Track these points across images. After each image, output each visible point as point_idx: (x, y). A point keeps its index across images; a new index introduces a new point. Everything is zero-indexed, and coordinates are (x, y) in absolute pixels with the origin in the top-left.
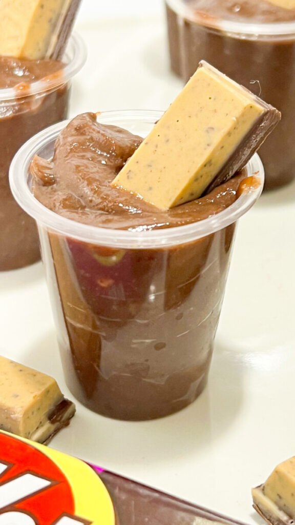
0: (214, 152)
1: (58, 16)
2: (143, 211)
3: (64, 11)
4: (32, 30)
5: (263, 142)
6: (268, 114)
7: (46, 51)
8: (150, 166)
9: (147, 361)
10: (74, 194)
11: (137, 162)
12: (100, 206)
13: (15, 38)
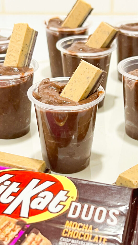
0: (90, 84)
1: (28, 53)
2: (71, 102)
4: (20, 58)
5: (102, 82)
6: (104, 73)
7: (25, 65)
8: (71, 90)
9: (74, 151)
10: (48, 100)
11: (67, 89)
12: (58, 102)
13: (15, 61)
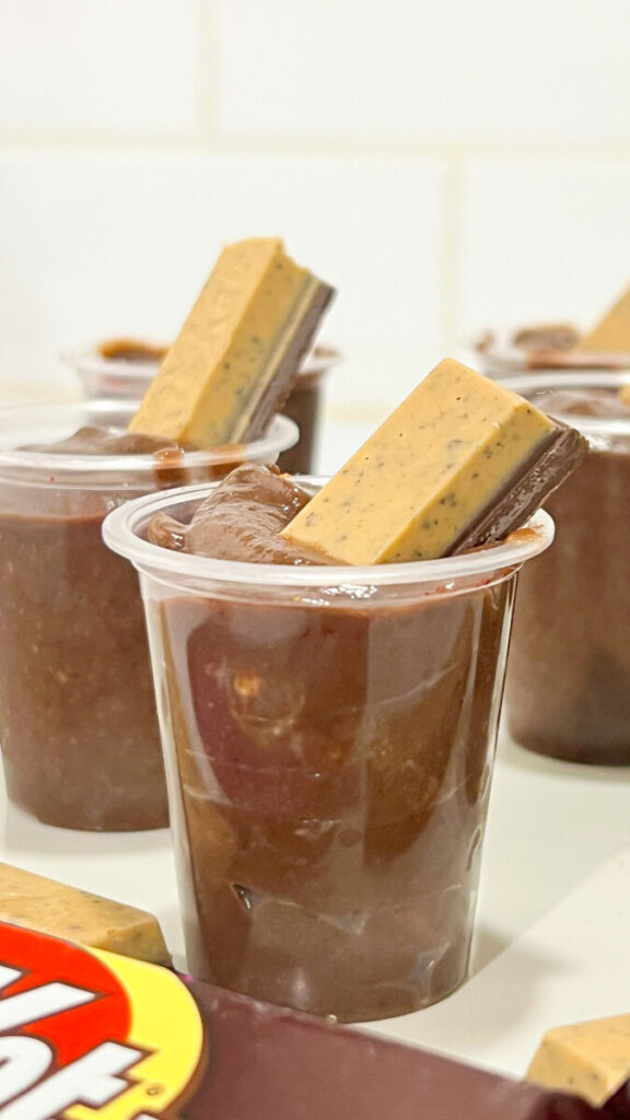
0: (458, 480)
3: (266, 380)
5: (556, 487)
6: (564, 436)
11: (326, 500)
13: (177, 413)
